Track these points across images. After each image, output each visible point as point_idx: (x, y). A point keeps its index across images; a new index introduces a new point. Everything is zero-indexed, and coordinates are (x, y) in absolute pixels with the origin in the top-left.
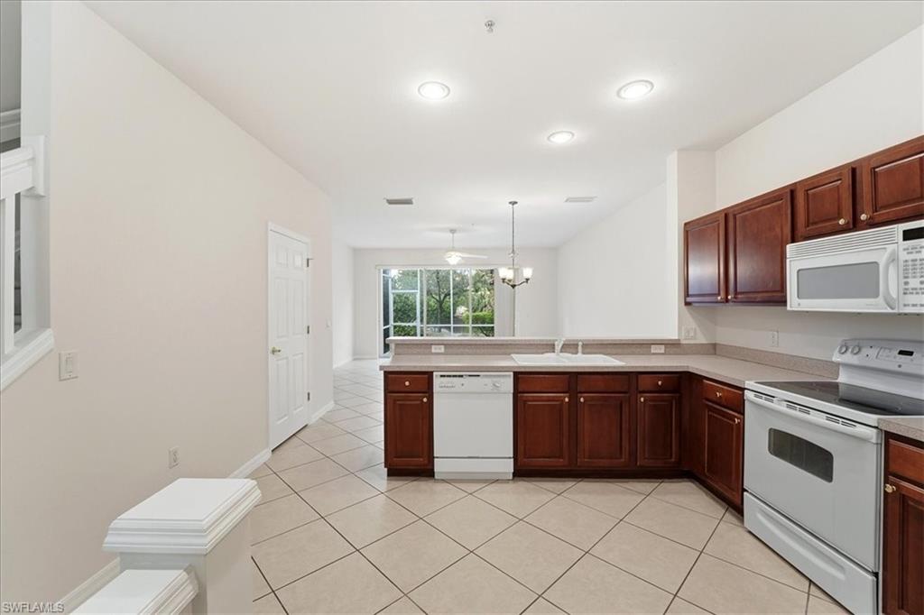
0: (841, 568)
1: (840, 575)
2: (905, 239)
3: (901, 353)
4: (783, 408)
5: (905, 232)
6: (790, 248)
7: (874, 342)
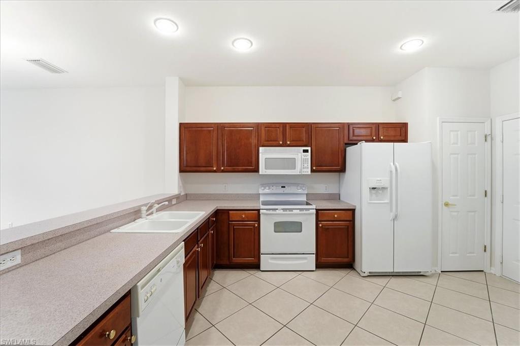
0: (305, 258)
1: (306, 261)
2: (303, 152)
3: (282, 187)
4: (281, 212)
5: (304, 150)
6: (261, 149)
7: (273, 184)
